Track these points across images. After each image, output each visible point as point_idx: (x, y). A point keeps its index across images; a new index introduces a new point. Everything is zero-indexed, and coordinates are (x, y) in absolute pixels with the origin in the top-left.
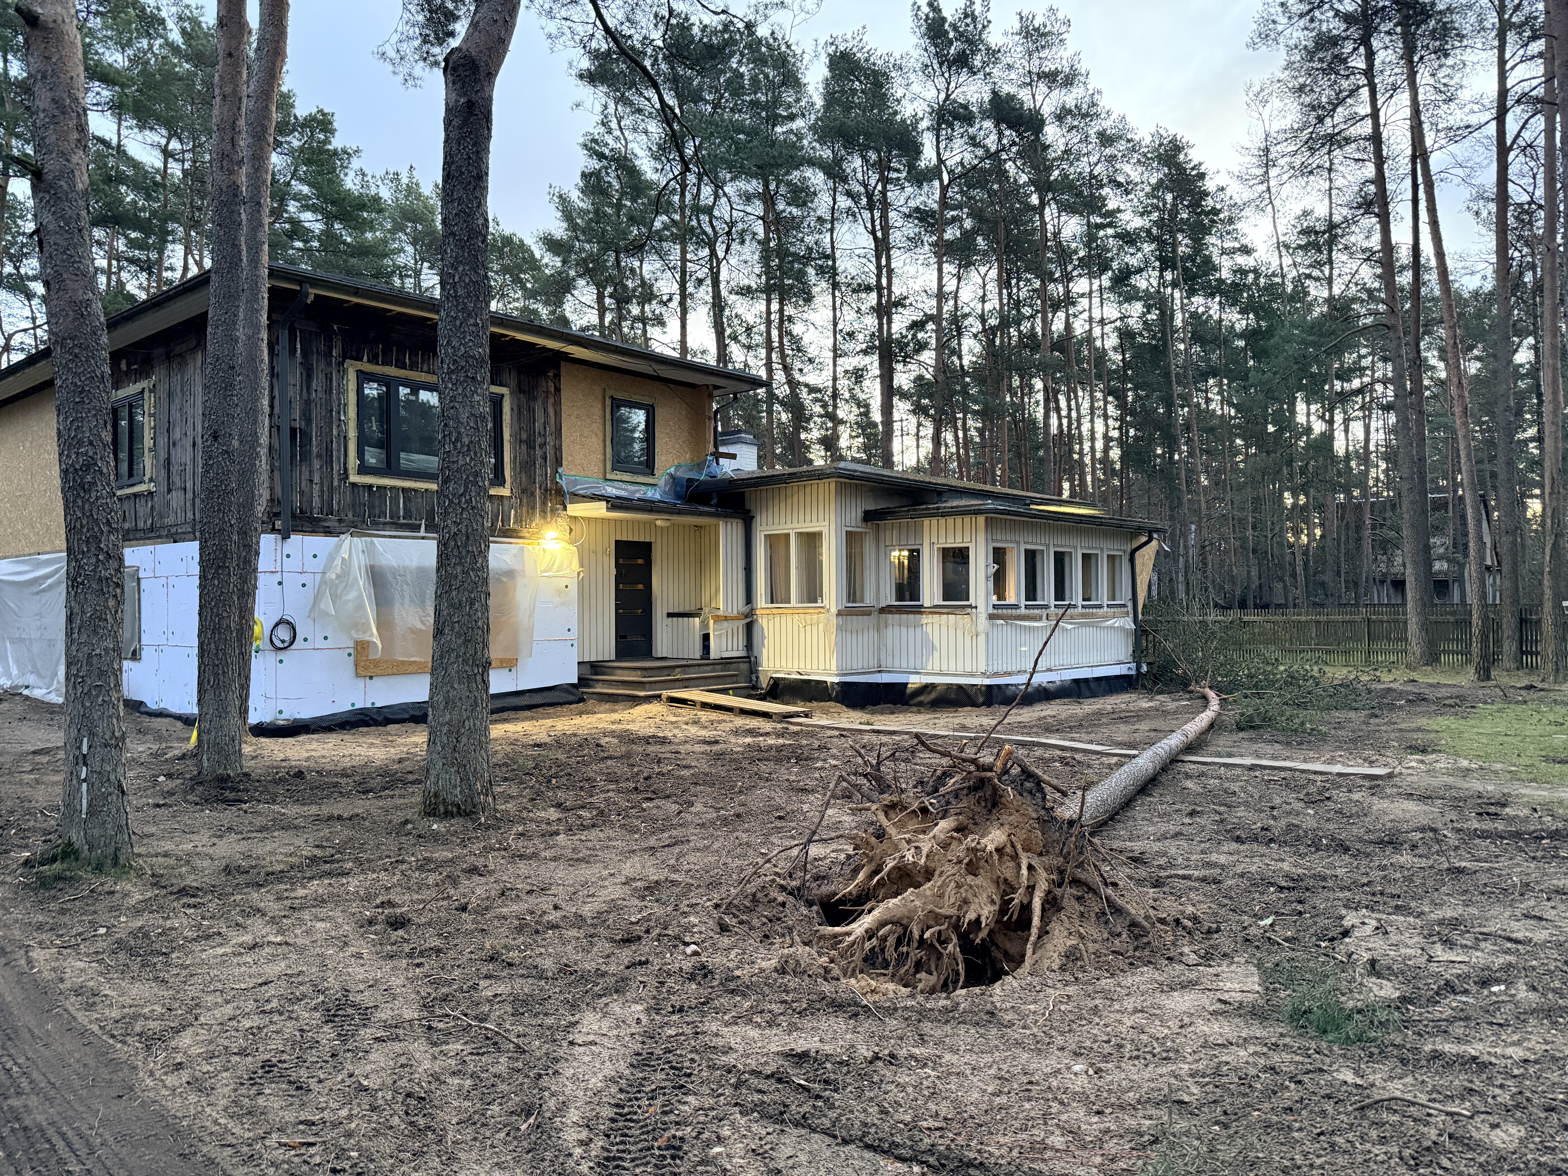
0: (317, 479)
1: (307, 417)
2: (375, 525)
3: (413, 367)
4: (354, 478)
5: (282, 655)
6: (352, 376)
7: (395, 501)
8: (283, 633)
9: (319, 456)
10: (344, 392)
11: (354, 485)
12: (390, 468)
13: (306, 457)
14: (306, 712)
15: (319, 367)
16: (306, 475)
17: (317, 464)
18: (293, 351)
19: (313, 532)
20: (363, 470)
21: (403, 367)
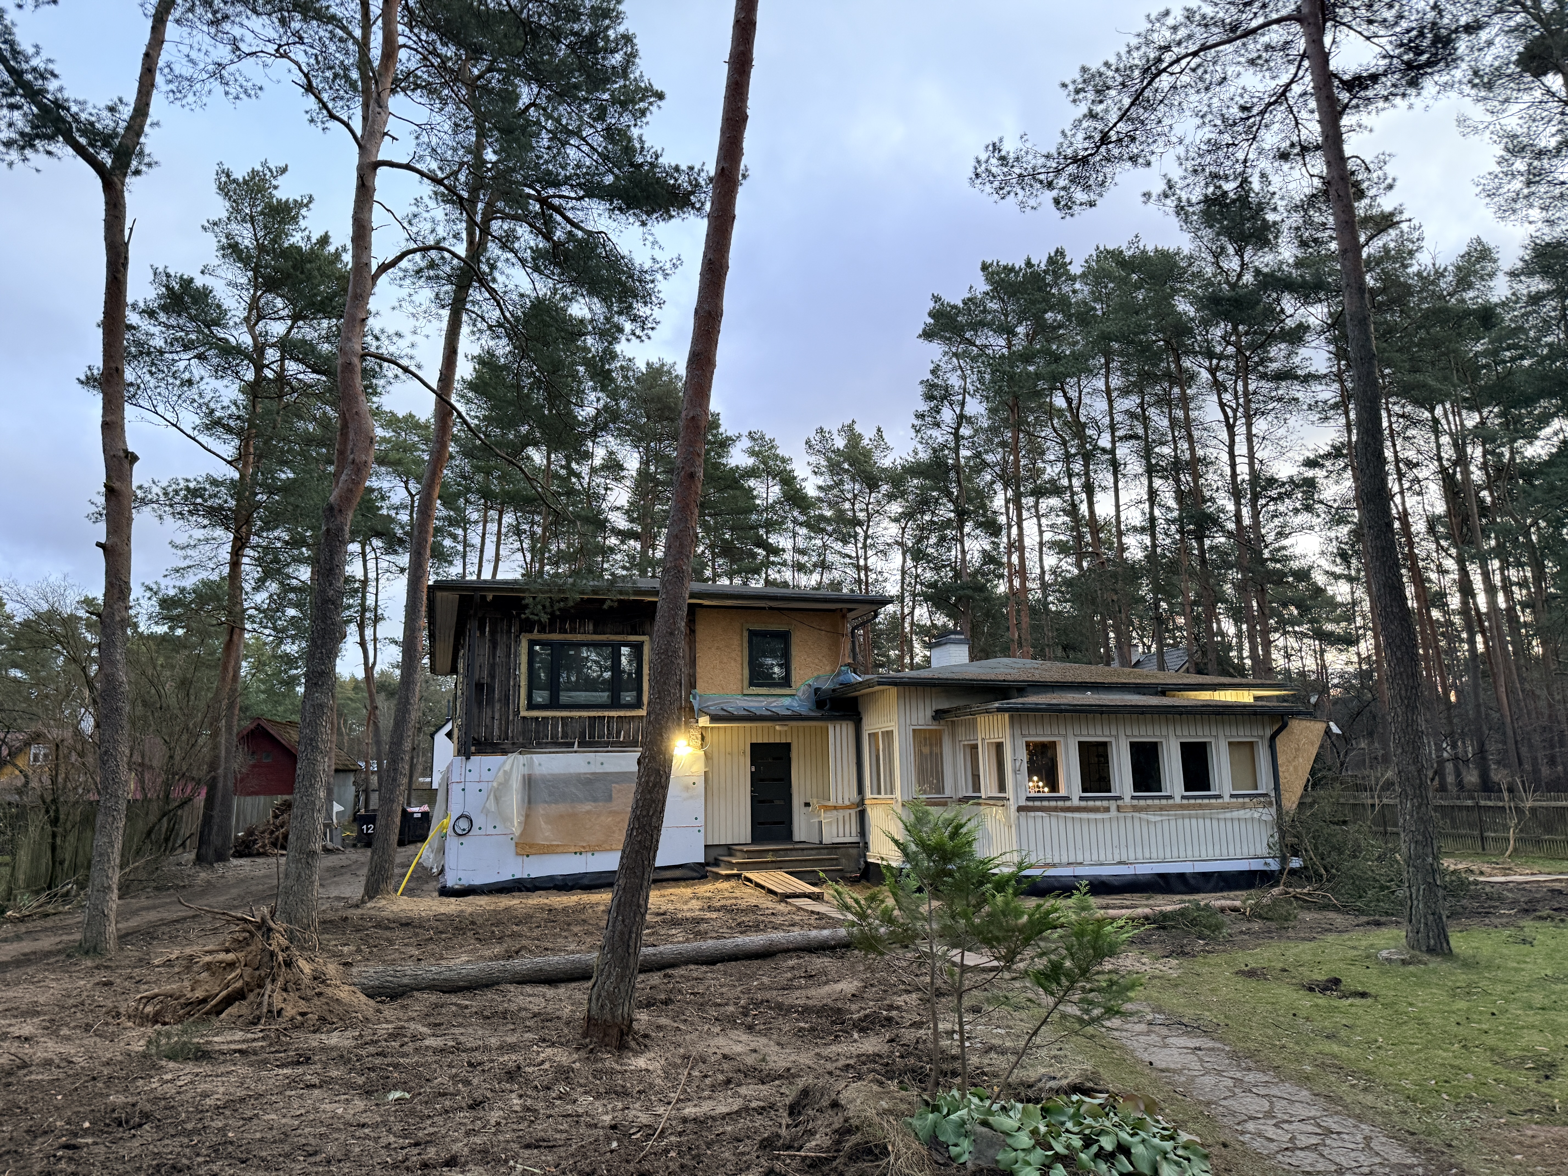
0: (497, 716)
1: (492, 676)
2: (540, 745)
3: (573, 631)
4: (523, 713)
5: (462, 839)
6: (524, 645)
7: (555, 727)
8: (464, 824)
9: (500, 700)
10: (517, 655)
11: (524, 718)
12: (554, 704)
13: (490, 702)
14: (478, 880)
15: (501, 639)
16: (490, 713)
17: (497, 706)
18: (483, 632)
19: (493, 753)
20: (531, 706)
21: (565, 632)
